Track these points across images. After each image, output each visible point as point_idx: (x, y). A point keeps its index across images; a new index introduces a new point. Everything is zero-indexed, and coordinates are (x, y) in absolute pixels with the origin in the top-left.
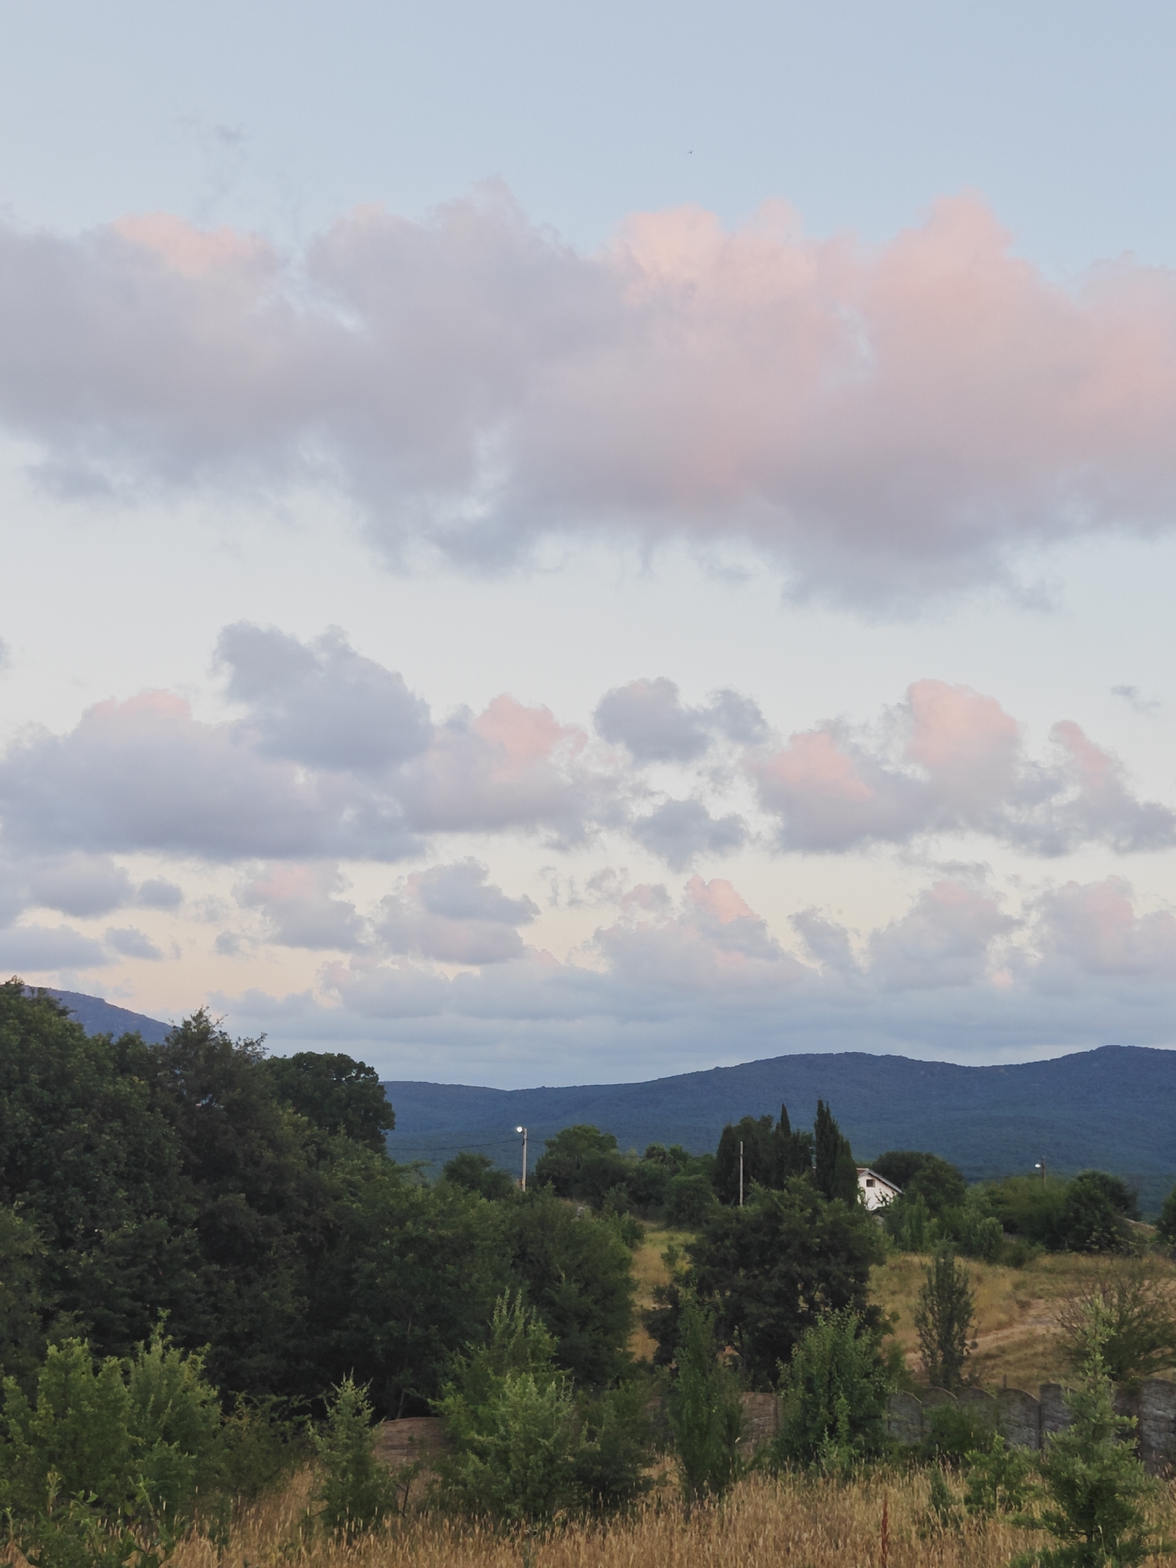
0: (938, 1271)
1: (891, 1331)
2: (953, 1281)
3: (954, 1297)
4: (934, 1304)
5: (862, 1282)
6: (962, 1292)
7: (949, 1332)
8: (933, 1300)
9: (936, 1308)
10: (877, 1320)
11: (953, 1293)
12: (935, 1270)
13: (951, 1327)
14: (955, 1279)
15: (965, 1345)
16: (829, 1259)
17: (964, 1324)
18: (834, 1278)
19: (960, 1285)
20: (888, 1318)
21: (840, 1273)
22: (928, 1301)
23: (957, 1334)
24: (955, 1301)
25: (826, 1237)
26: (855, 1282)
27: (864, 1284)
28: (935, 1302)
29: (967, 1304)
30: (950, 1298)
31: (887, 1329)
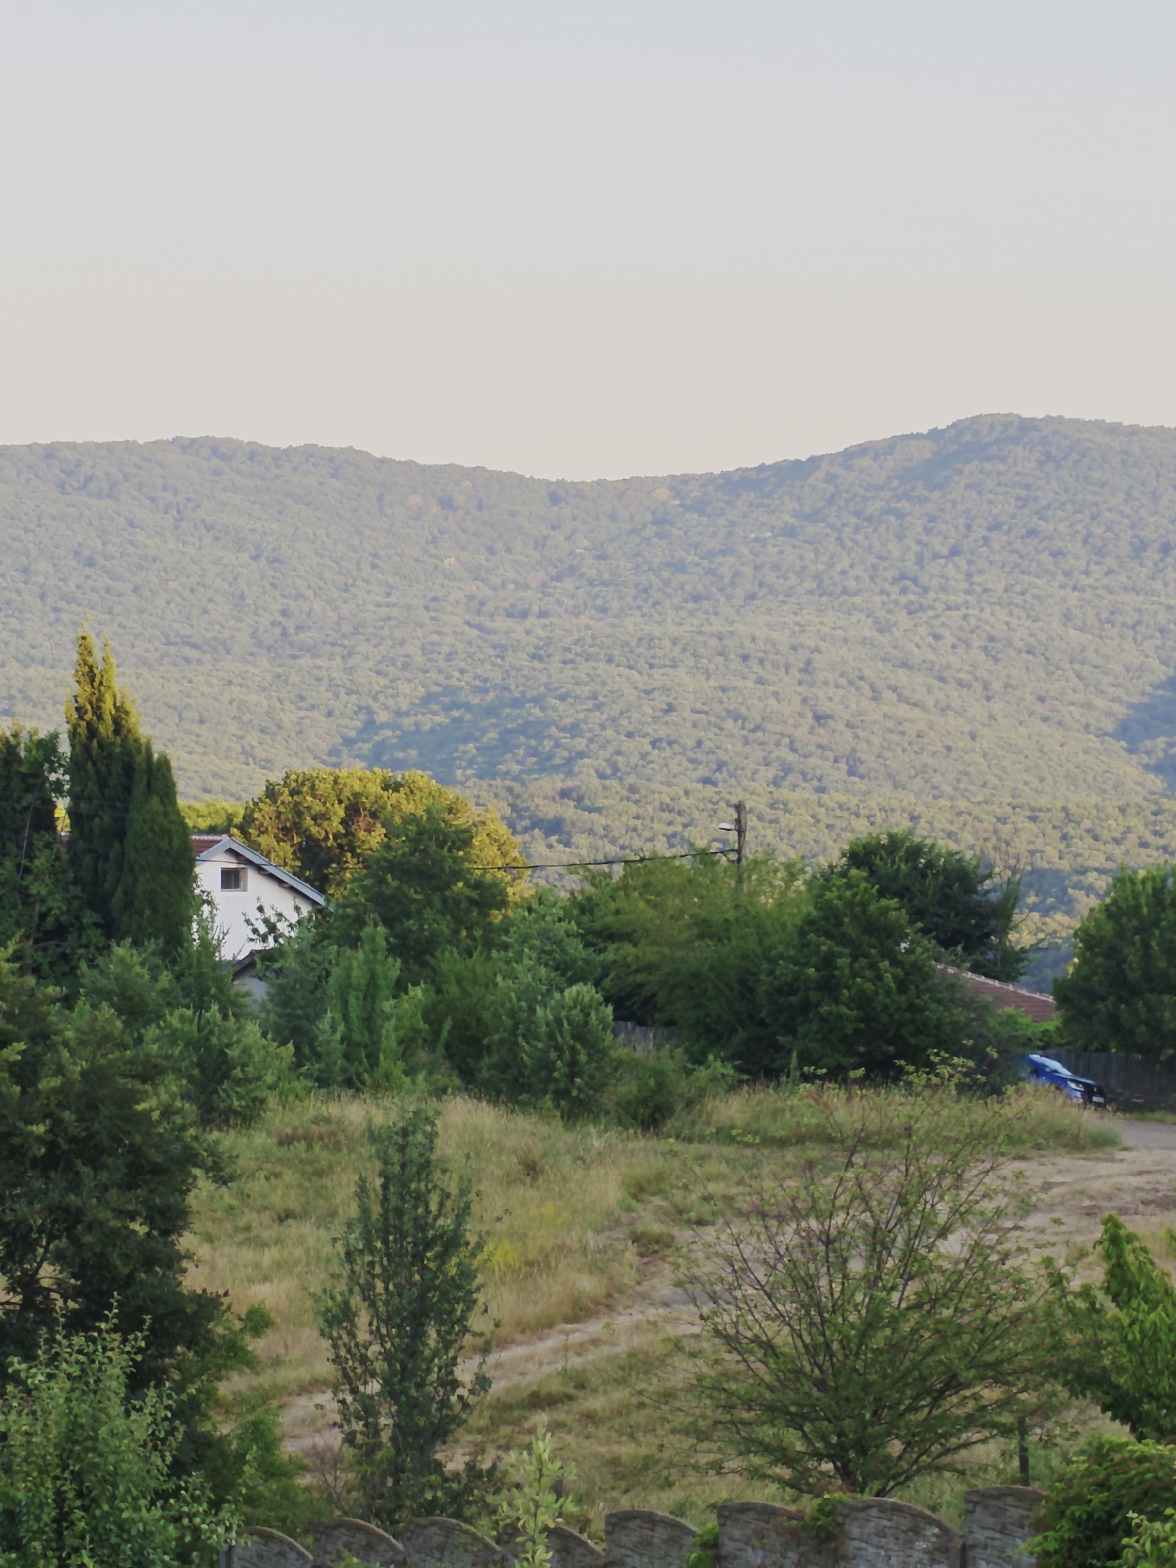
0: (385, 1187)
1: (248, 1362)
2: (428, 1211)
3: (429, 1254)
4: (374, 1276)
5: (166, 1233)
6: (452, 1242)
7: (412, 1352)
8: (372, 1264)
9: (380, 1286)
10: (209, 1331)
11: (428, 1245)
12: (379, 1182)
13: (419, 1335)
14: (434, 1207)
15: (455, 1384)
16: (77, 1173)
17: (454, 1327)
18: (90, 1227)
19: (446, 1222)
20: (238, 1325)
21: (104, 1215)
22: (357, 1268)
23: (436, 1353)
24: (431, 1265)
25: (68, 1116)
26: (148, 1235)
27: (174, 1237)
28: (378, 1270)
29: (466, 1274)
30: (418, 1257)
31: (235, 1354)
